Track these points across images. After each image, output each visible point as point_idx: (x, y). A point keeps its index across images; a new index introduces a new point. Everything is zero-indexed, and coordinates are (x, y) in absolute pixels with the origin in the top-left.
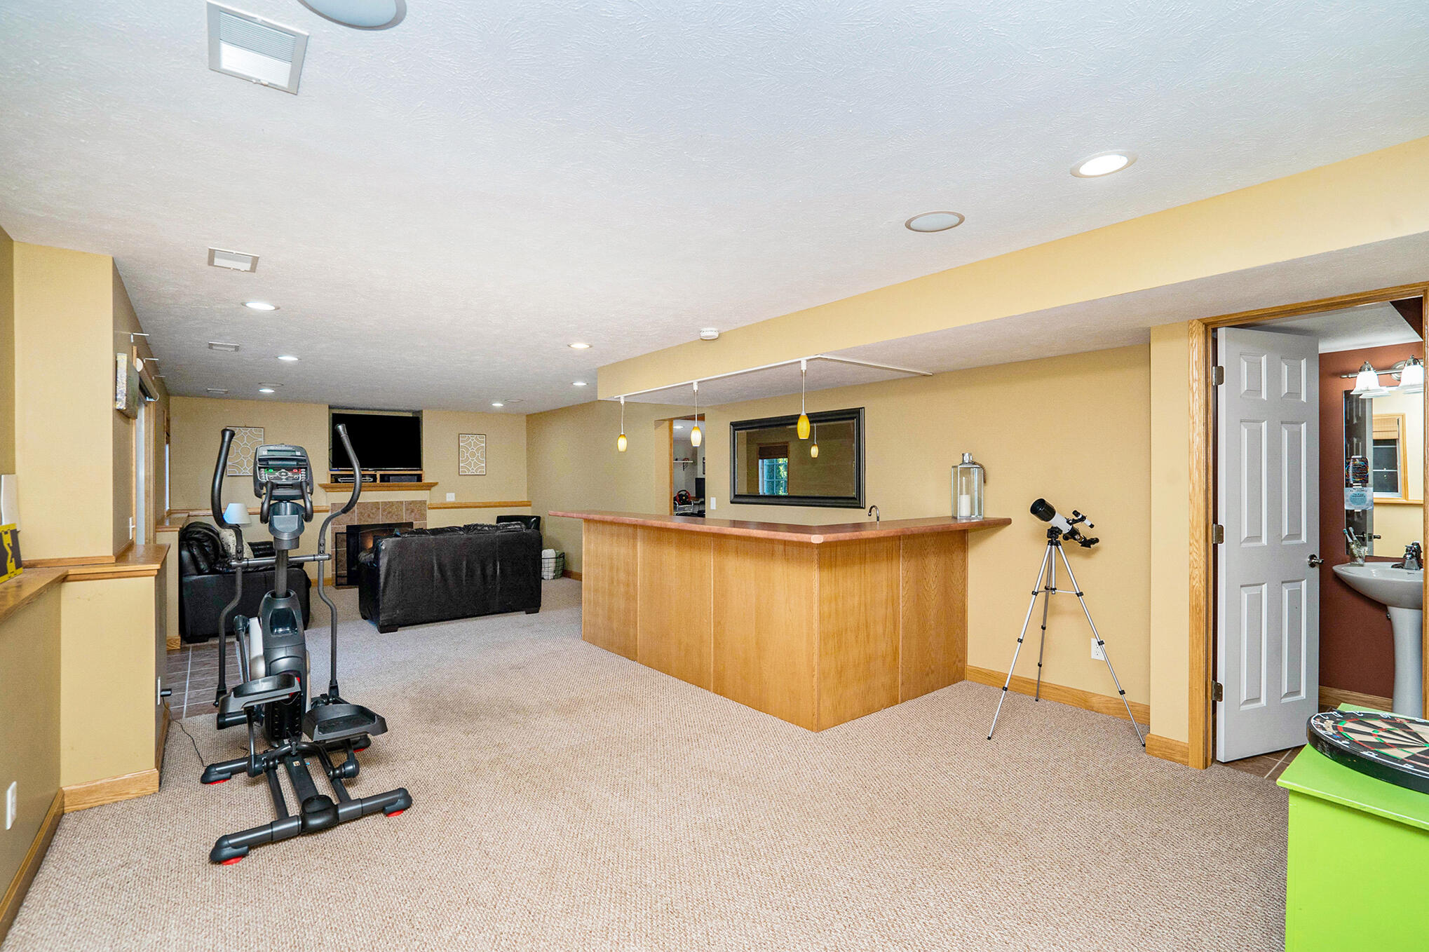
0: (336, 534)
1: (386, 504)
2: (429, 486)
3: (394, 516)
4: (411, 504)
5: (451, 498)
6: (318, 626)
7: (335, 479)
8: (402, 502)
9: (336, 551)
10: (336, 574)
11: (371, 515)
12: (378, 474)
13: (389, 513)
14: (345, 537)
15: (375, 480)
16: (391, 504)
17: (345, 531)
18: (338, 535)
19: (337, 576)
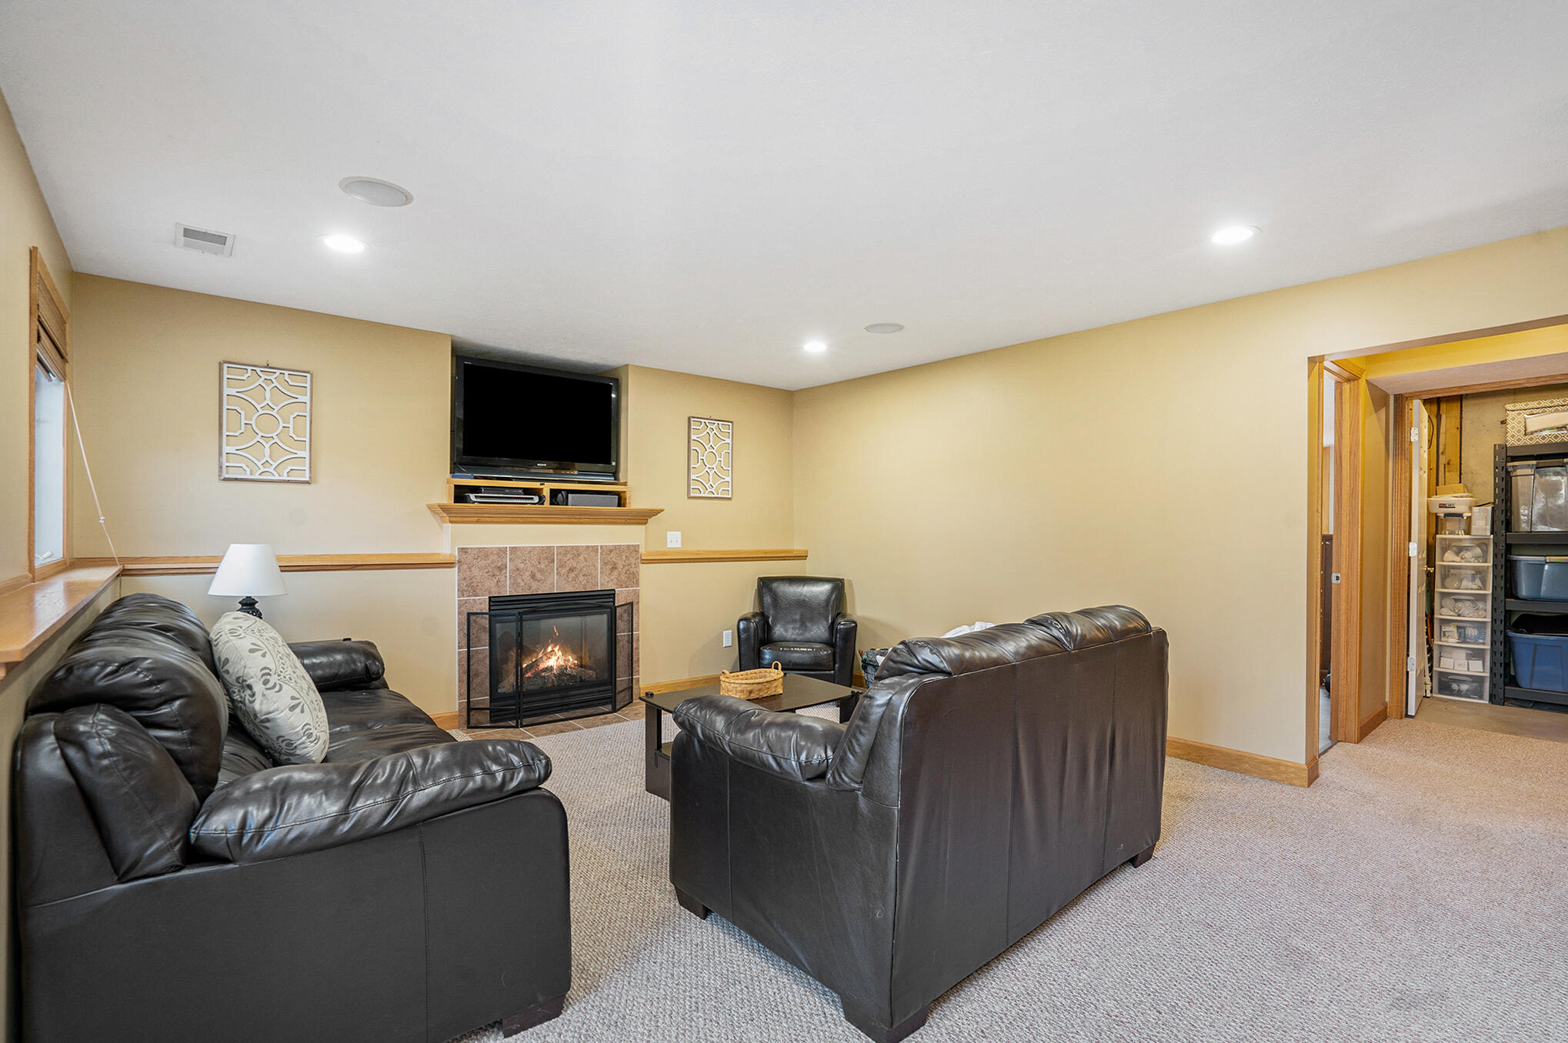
0: (469, 614)
1: (565, 551)
2: (642, 517)
3: (581, 578)
4: (611, 551)
5: (674, 541)
6: (591, 988)
7: (461, 494)
8: (595, 549)
9: (469, 651)
10: (469, 702)
11: (539, 576)
12: (546, 489)
13: (571, 570)
14: (485, 622)
15: (541, 501)
16: (575, 552)
17: (486, 610)
18: (473, 618)
19: (470, 708)
